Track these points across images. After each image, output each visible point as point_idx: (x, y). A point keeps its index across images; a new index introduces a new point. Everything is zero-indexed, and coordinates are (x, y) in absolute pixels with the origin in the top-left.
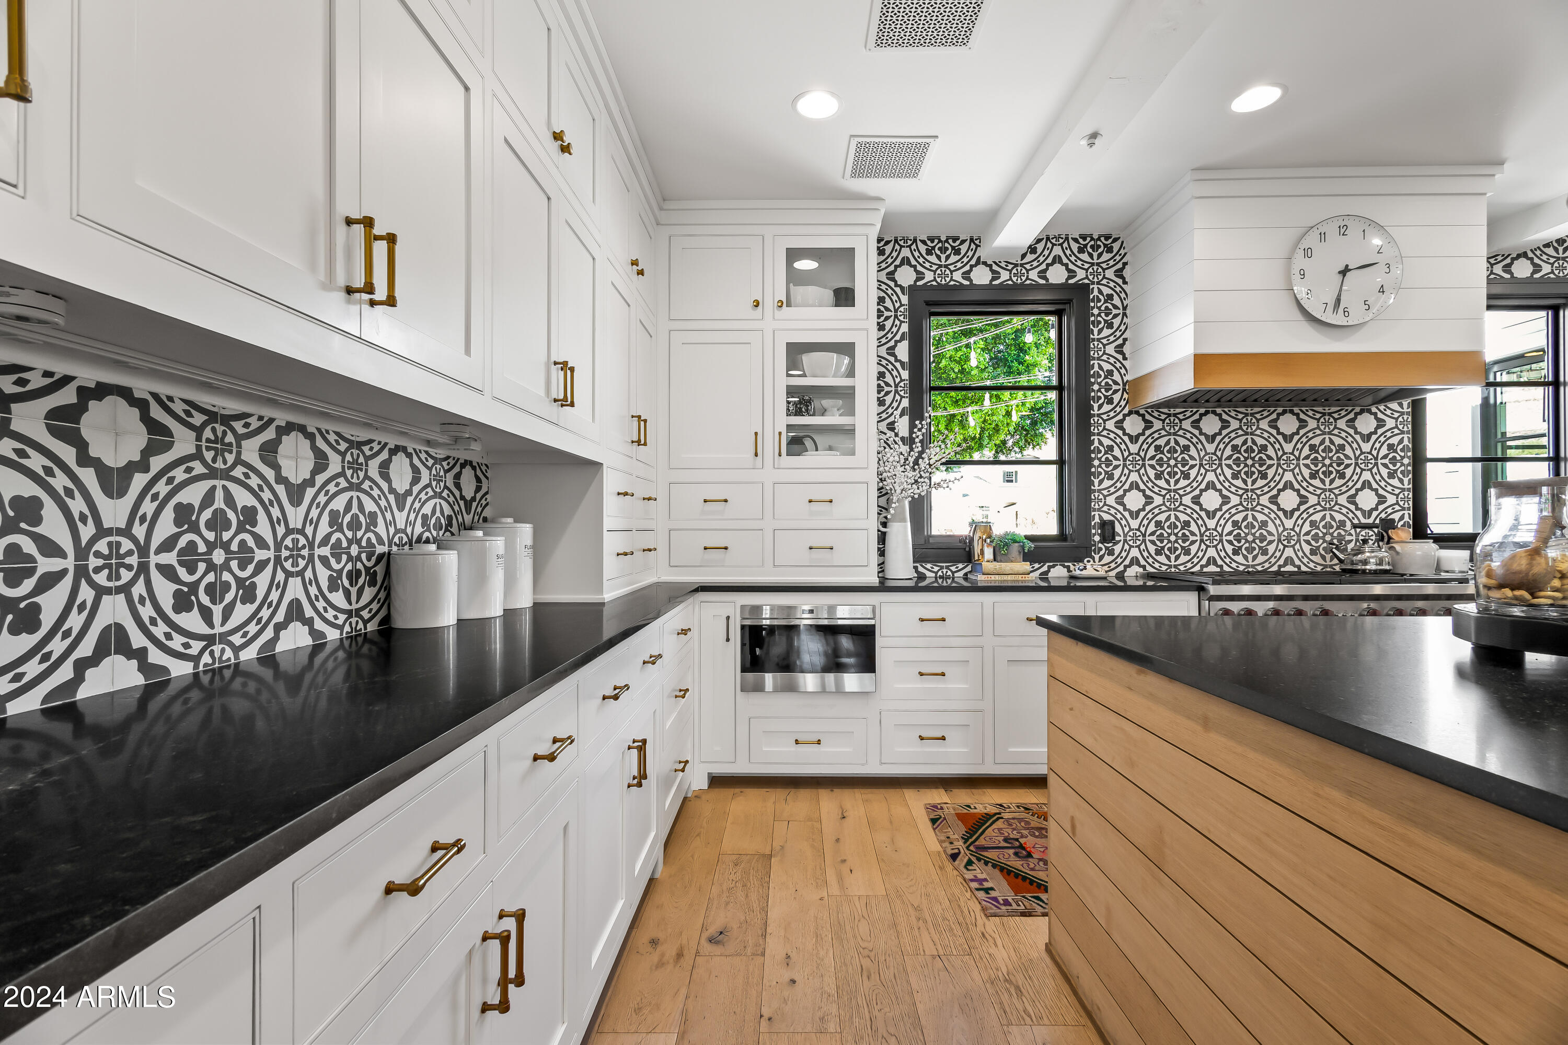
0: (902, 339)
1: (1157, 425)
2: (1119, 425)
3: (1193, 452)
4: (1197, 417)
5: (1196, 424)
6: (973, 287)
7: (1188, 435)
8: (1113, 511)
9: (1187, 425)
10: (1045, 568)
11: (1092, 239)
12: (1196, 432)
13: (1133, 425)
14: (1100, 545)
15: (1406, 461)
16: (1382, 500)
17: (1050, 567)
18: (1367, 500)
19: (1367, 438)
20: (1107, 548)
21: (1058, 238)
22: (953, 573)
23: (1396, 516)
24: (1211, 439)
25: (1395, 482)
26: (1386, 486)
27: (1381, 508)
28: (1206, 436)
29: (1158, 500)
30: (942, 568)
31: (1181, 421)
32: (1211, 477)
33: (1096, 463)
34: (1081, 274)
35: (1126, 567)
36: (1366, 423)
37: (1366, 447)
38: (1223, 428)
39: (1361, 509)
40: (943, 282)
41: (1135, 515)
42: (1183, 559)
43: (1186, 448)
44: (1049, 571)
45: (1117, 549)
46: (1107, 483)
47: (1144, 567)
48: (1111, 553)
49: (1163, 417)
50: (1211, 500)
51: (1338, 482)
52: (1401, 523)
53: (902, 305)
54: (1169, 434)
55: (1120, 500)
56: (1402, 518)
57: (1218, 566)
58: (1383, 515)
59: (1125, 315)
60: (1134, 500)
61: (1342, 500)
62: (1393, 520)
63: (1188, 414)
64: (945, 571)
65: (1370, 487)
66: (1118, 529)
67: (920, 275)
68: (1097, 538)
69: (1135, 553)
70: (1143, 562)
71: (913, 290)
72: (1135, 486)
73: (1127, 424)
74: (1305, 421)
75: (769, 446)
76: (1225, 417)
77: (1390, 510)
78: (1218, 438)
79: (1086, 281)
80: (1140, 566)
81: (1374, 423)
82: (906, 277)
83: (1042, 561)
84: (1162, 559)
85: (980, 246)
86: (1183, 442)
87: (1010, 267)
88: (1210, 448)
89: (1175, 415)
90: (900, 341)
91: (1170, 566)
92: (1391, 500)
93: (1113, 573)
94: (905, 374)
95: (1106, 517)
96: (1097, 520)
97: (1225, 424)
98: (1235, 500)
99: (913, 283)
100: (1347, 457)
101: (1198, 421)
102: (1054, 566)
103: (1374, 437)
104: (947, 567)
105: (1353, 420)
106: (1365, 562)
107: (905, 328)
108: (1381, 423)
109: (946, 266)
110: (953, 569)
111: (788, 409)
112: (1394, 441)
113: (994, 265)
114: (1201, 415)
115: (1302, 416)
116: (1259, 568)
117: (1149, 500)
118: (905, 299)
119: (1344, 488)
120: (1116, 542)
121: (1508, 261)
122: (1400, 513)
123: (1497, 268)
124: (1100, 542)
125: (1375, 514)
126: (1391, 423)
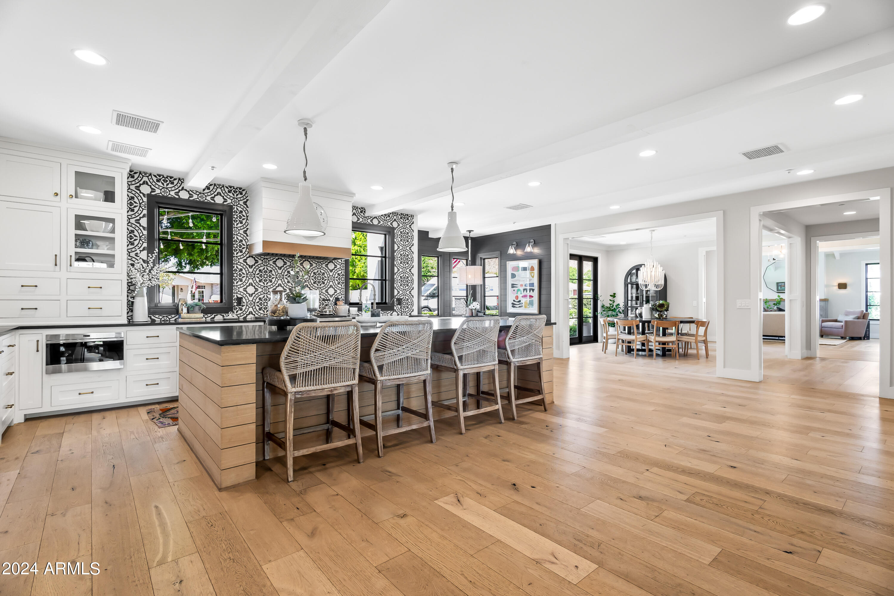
0: (144, 216)
1: (260, 262)
2: (245, 261)
3: (273, 272)
4: (275, 260)
5: (274, 262)
6: (180, 199)
7: (272, 266)
8: (242, 294)
9: (271, 262)
10: (213, 316)
11: (234, 188)
12: (275, 265)
13: (251, 261)
14: (237, 307)
15: (343, 279)
16: (336, 291)
17: (215, 316)
18: (331, 291)
19: (331, 271)
20: (239, 308)
21: (219, 185)
22: (169, 319)
23: (340, 297)
24: (280, 268)
25: (340, 286)
26: (337, 287)
27: (335, 294)
28: (278, 267)
29: (260, 290)
30: (164, 317)
31: (269, 261)
32: (280, 282)
33: (235, 275)
34: (229, 201)
35: (247, 315)
36: (331, 266)
37: (331, 274)
38: (284, 264)
39: (329, 294)
40: (165, 195)
41: (251, 295)
43: (271, 271)
44: (215, 317)
45: (244, 308)
46: (240, 283)
47: (254, 315)
48: (241, 309)
49: (262, 259)
51: (322, 285)
52: (341, 299)
53: (143, 202)
54: (265, 266)
55: (245, 290)
58: (336, 297)
59: (247, 219)
60: (251, 290)
61: (324, 291)
63: (272, 259)
64: (165, 318)
65: (332, 287)
66: (244, 300)
67: (153, 190)
68: (235, 304)
69: (251, 309)
70: (254, 313)
71: (149, 196)
72: (251, 284)
73: (248, 261)
74: (312, 265)
75: (64, 261)
76: (285, 261)
77: (338, 295)
78: (283, 268)
79: (231, 204)
80: (253, 315)
81: (334, 266)
82: (146, 189)
83: (212, 313)
84: (261, 312)
85: (183, 182)
86: (269, 269)
87: (198, 193)
88: (280, 271)
89: (267, 259)
90: (143, 217)
91: (264, 314)
92: (338, 291)
93: (242, 317)
94: (145, 232)
95: (239, 296)
96: (235, 297)
97: (285, 263)
99: (149, 193)
100: (325, 277)
101: (275, 261)
102: (217, 315)
103: (334, 271)
104: (166, 317)
105: (327, 265)
106: (326, 312)
107: (145, 212)
108: (336, 266)
109: (167, 188)
110: (170, 317)
111: (76, 245)
112: (340, 272)
113: (190, 191)
114: (276, 259)
115: (311, 262)
117: (256, 290)
118: (145, 199)
119: (324, 287)
120: (243, 306)
121: (372, 219)
122: (341, 296)
123: (369, 221)
124: (237, 305)
125: (334, 296)
126: (338, 266)
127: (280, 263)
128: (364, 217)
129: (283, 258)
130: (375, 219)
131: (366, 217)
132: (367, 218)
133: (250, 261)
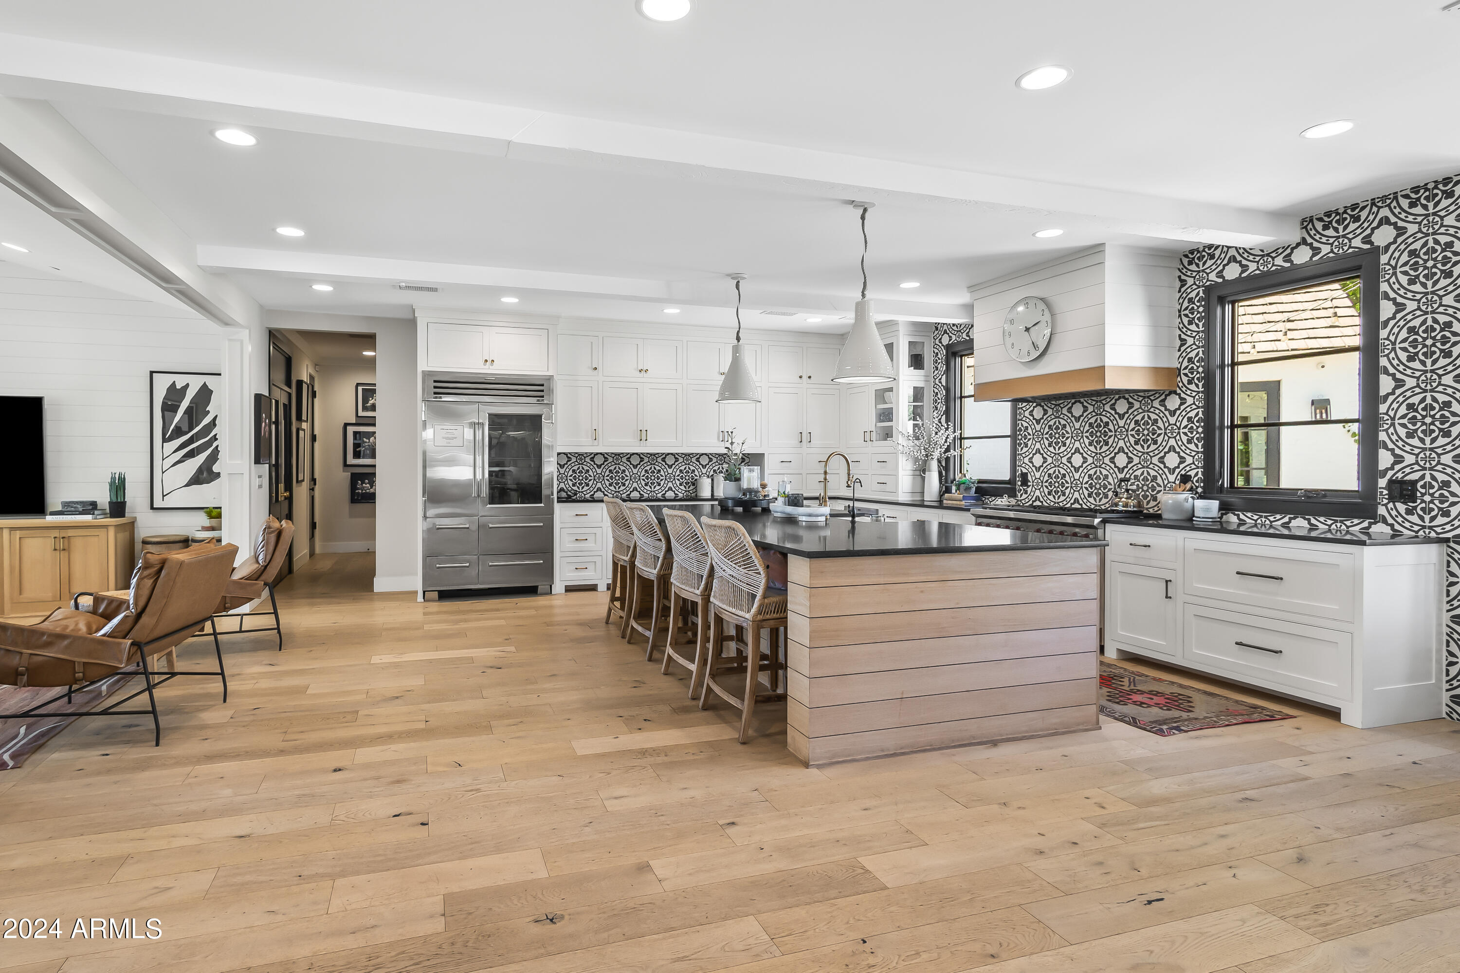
1: (1050, 412)
2: (1032, 414)
3: (1068, 429)
4: (1071, 406)
7: (1066, 418)
8: (1027, 467)
9: (1065, 411)
12: (1070, 416)
14: (1021, 488)
15: (1200, 430)
16: (1182, 460)
18: (1172, 460)
19: (1172, 413)
20: (1024, 489)
23: (1192, 473)
24: (1077, 419)
25: (1192, 446)
26: (1185, 450)
27: (1182, 466)
28: (1075, 418)
29: (1050, 461)
31: (1062, 408)
32: (1077, 445)
33: (1020, 437)
35: (1033, 501)
36: (1173, 402)
37: (1172, 420)
38: (1085, 412)
39: (1168, 468)
40: (959, 340)
41: (1037, 470)
42: (1062, 498)
43: (1064, 426)
45: (1029, 490)
46: (1025, 449)
47: (1041, 502)
48: (1026, 492)
49: (1054, 407)
50: (1077, 460)
51: (1153, 447)
53: (944, 355)
54: (1056, 418)
55: (1031, 461)
56: (1196, 474)
57: (1080, 504)
58: (1183, 472)
60: (1038, 461)
61: (1155, 460)
62: (1190, 476)
63: (1066, 404)
65: (1175, 451)
66: (1030, 478)
67: (950, 339)
68: (1019, 483)
69: (1037, 493)
70: (1041, 499)
71: (948, 347)
72: (1038, 451)
73: (1035, 413)
74: (1133, 404)
76: (1085, 405)
77: (1188, 468)
78: (1082, 419)
81: (1178, 401)
82: (945, 340)
84: (1051, 497)
86: (1063, 423)
88: (1078, 426)
89: (1059, 406)
90: (943, 374)
91: (1055, 503)
92: (1189, 460)
94: (945, 392)
95: (1024, 471)
96: (1020, 472)
97: (1085, 409)
98: (1090, 460)
99: (948, 343)
100: (1159, 428)
101: (1071, 409)
103: (1178, 412)
105: (1164, 400)
107: (945, 367)
108: (1183, 401)
109: (960, 331)
111: (877, 419)
112: (1192, 414)
114: (1073, 405)
115: (1130, 400)
116: (1103, 507)
117: (1045, 460)
118: (945, 352)
119: (1156, 452)
120: (1028, 486)
121: (1288, 251)
122: (1195, 471)
123: (1279, 261)
124: (1021, 485)
125: (1177, 471)
126: (1190, 401)
127: (1077, 410)
128: (1263, 256)
129: (1082, 400)
130: (1303, 247)
131: (1268, 255)
132: (1273, 255)
133: (1038, 413)
